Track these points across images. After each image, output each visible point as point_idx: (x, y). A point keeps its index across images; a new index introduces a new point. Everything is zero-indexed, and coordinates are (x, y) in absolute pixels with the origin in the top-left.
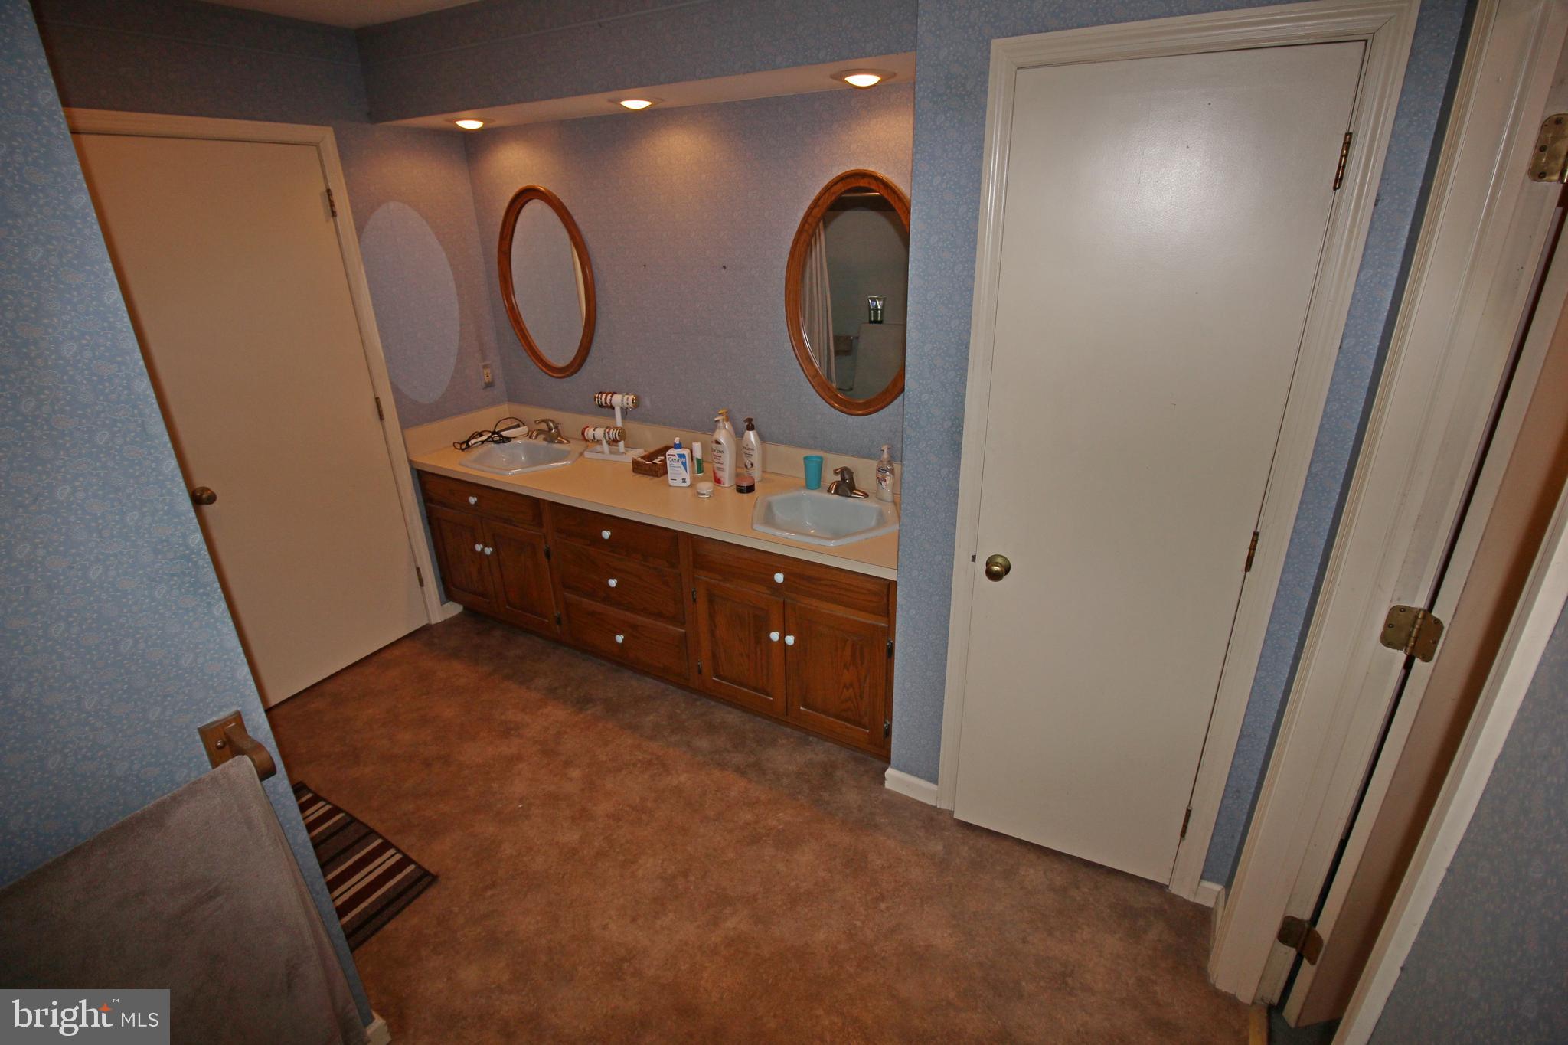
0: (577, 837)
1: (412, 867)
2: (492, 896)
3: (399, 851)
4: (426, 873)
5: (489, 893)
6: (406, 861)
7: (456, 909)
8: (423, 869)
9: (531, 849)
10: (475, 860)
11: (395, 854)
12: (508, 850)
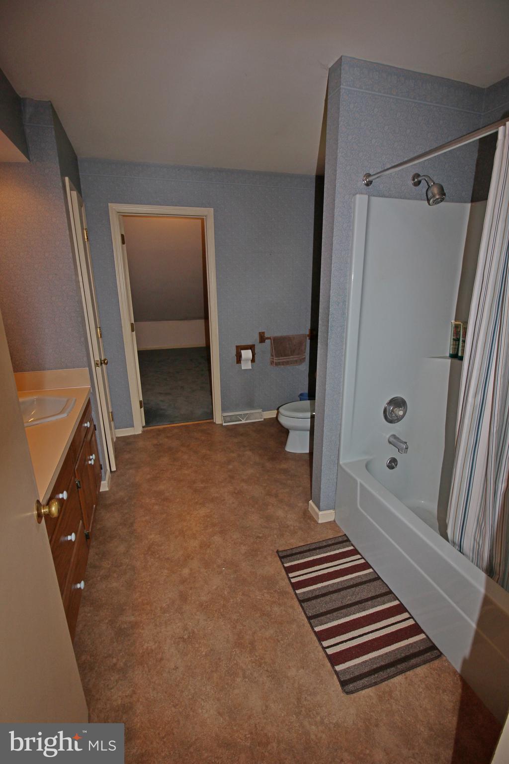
0: (215, 537)
1: (286, 565)
2: (260, 533)
3: (289, 579)
4: (281, 558)
5: (261, 535)
6: (289, 570)
7: (275, 536)
8: (281, 561)
9: (235, 543)
10: (259, 553)
11: (292, 578)
12: (244, 549)
